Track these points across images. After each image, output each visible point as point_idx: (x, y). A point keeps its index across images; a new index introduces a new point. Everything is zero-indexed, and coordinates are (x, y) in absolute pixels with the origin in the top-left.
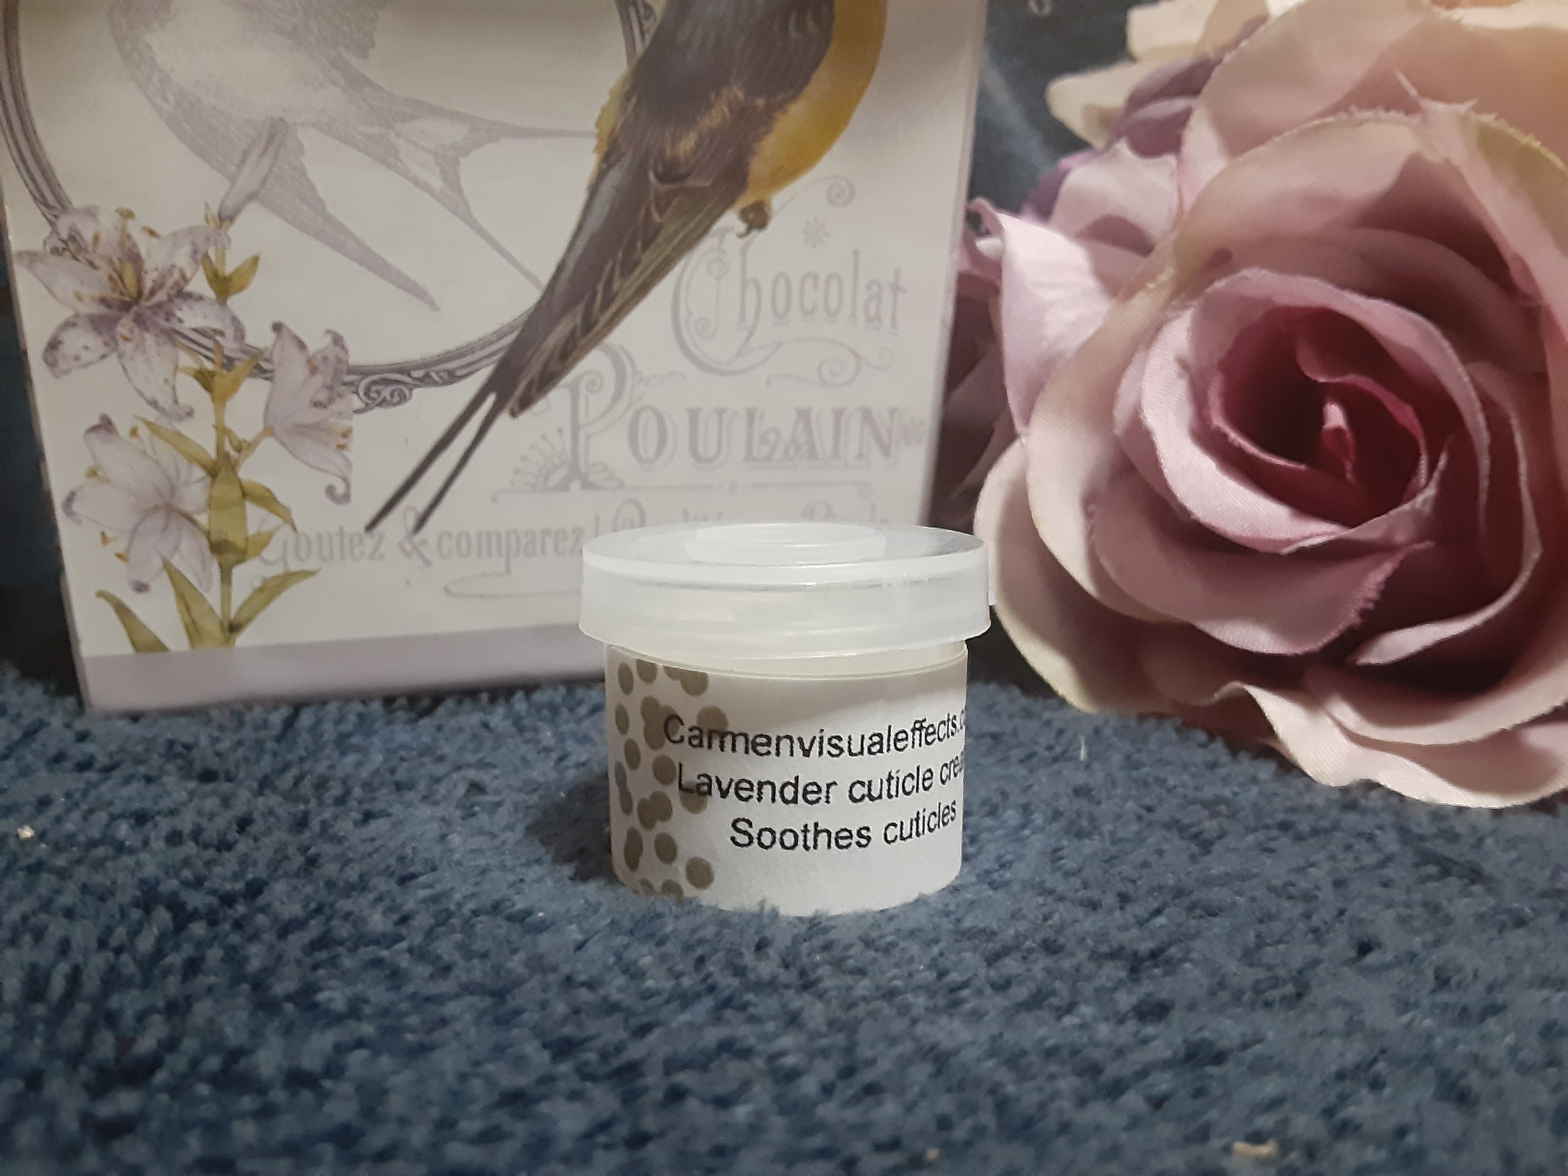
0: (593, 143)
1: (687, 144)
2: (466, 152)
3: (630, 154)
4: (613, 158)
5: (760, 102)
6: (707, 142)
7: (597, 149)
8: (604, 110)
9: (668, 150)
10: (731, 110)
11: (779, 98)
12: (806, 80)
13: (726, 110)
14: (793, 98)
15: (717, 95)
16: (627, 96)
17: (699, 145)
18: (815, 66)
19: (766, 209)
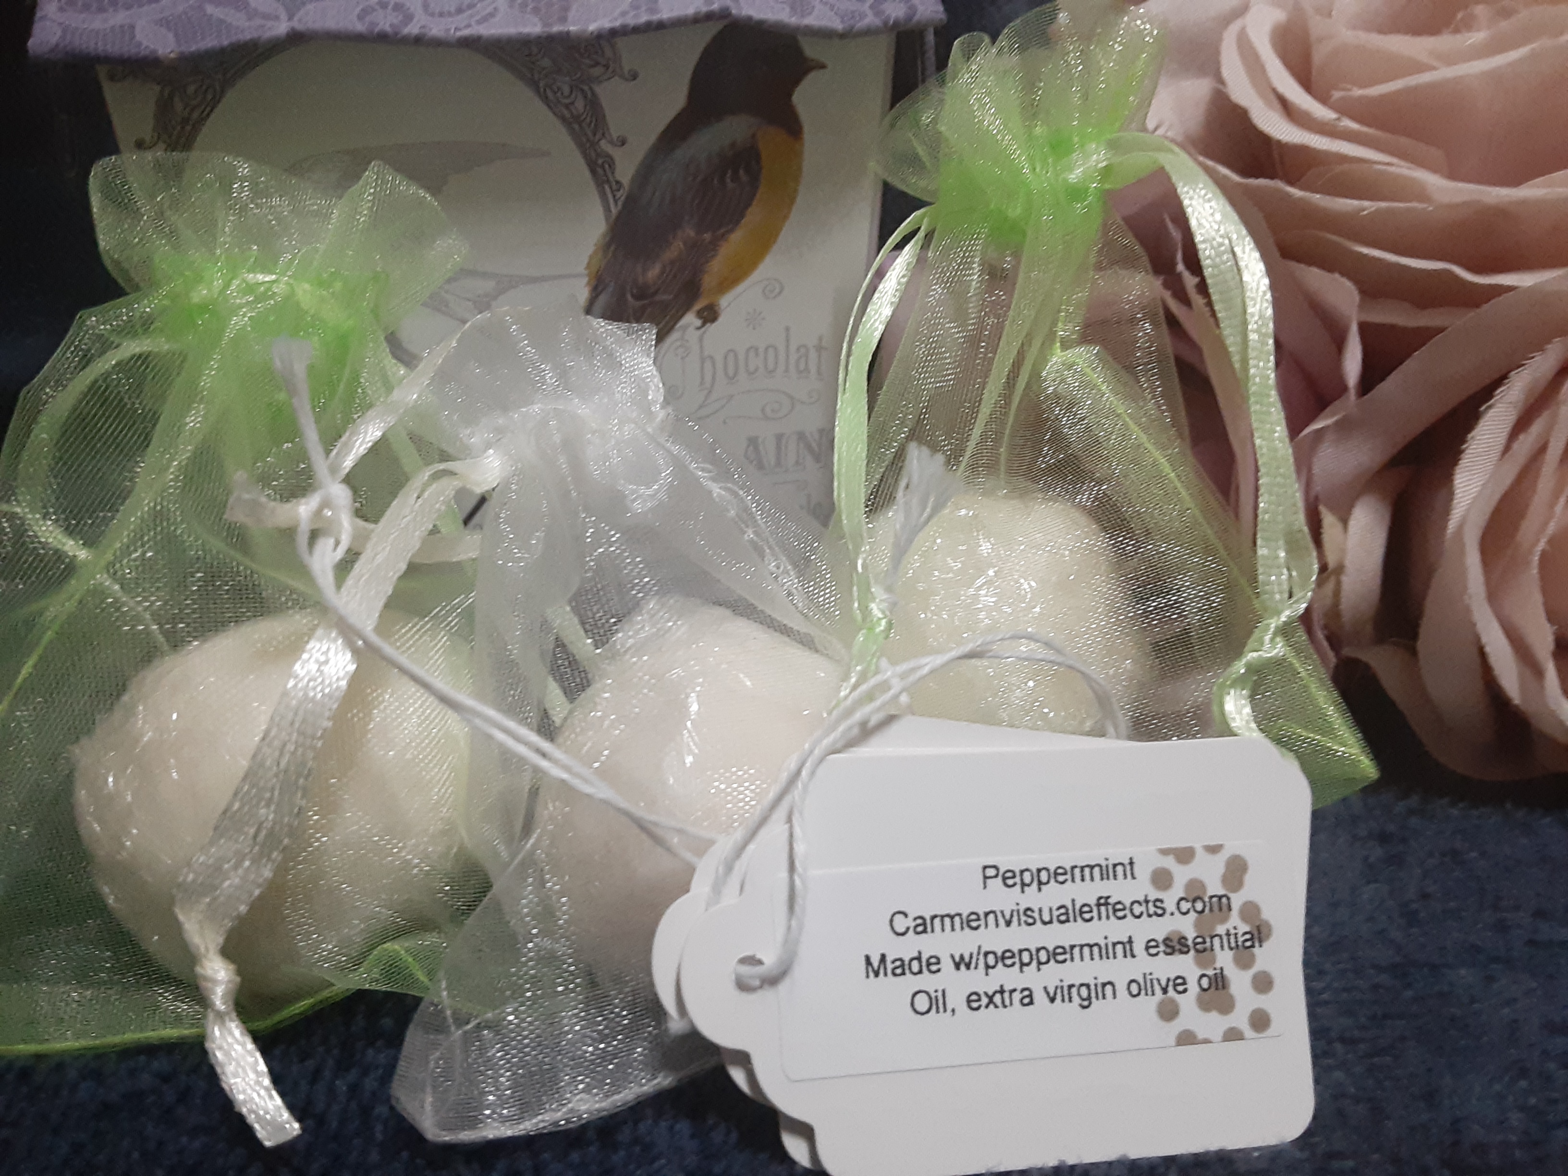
0: (585, 280)
1: (653, 273)
2: (495, 298)
3: (612, 284)
4: (600, 289)
5: (707, 236)
6: (668, 270)
7: (588, 283)
8: (591, 257)
9: (641, 280)
10: (685, 244)
11: (722, 231)
12: (742, 216)
13: (682, 246)
14: (731, 231)
15: (674, 238)
16: (608, 245)
17: (662, 272)
18: (748, 205)
19: (716, 308)
